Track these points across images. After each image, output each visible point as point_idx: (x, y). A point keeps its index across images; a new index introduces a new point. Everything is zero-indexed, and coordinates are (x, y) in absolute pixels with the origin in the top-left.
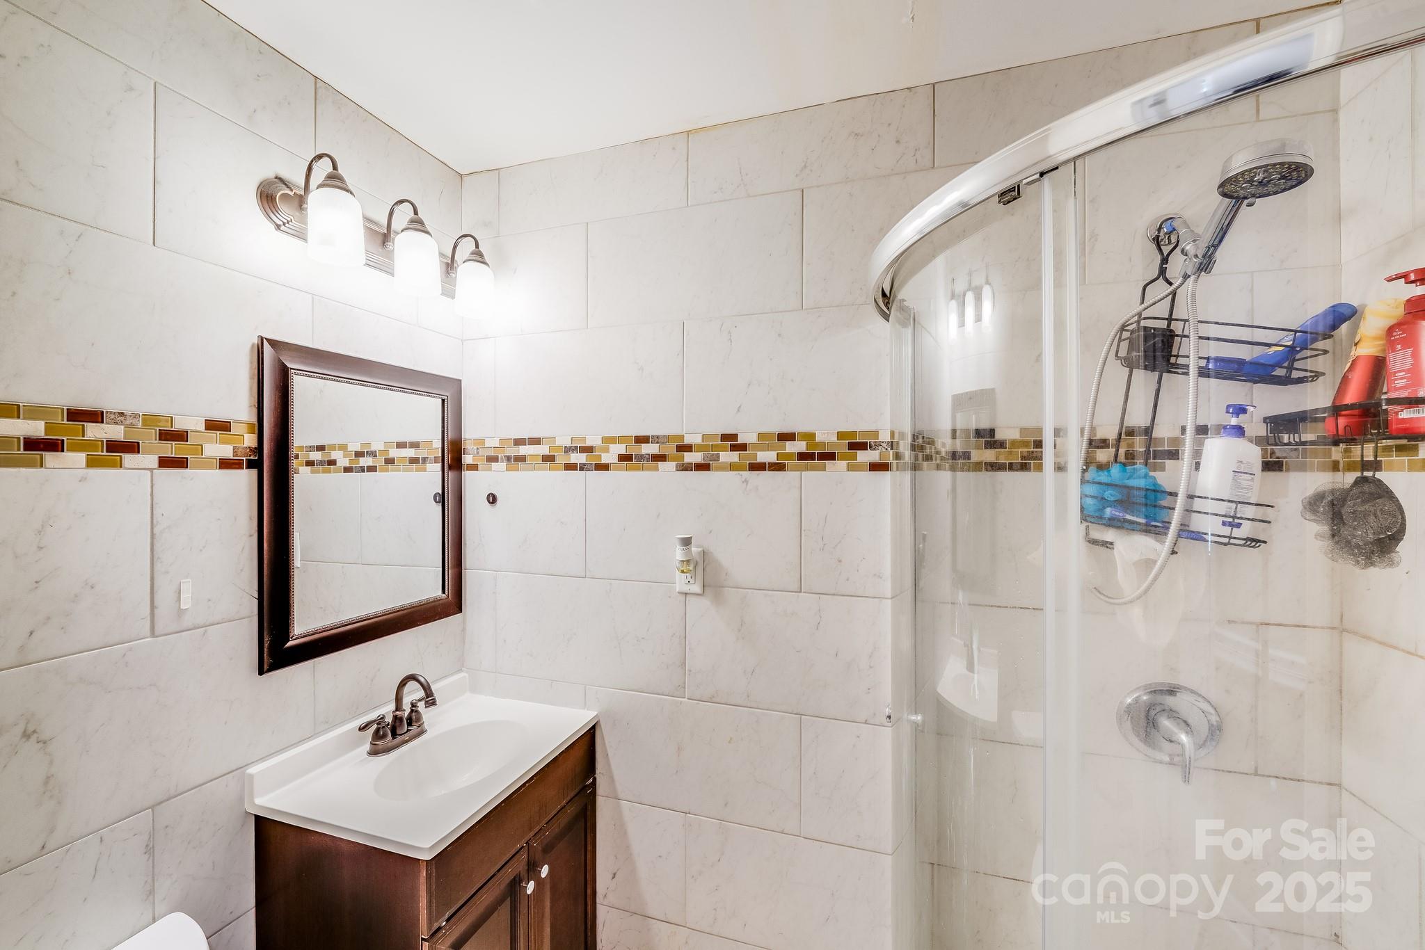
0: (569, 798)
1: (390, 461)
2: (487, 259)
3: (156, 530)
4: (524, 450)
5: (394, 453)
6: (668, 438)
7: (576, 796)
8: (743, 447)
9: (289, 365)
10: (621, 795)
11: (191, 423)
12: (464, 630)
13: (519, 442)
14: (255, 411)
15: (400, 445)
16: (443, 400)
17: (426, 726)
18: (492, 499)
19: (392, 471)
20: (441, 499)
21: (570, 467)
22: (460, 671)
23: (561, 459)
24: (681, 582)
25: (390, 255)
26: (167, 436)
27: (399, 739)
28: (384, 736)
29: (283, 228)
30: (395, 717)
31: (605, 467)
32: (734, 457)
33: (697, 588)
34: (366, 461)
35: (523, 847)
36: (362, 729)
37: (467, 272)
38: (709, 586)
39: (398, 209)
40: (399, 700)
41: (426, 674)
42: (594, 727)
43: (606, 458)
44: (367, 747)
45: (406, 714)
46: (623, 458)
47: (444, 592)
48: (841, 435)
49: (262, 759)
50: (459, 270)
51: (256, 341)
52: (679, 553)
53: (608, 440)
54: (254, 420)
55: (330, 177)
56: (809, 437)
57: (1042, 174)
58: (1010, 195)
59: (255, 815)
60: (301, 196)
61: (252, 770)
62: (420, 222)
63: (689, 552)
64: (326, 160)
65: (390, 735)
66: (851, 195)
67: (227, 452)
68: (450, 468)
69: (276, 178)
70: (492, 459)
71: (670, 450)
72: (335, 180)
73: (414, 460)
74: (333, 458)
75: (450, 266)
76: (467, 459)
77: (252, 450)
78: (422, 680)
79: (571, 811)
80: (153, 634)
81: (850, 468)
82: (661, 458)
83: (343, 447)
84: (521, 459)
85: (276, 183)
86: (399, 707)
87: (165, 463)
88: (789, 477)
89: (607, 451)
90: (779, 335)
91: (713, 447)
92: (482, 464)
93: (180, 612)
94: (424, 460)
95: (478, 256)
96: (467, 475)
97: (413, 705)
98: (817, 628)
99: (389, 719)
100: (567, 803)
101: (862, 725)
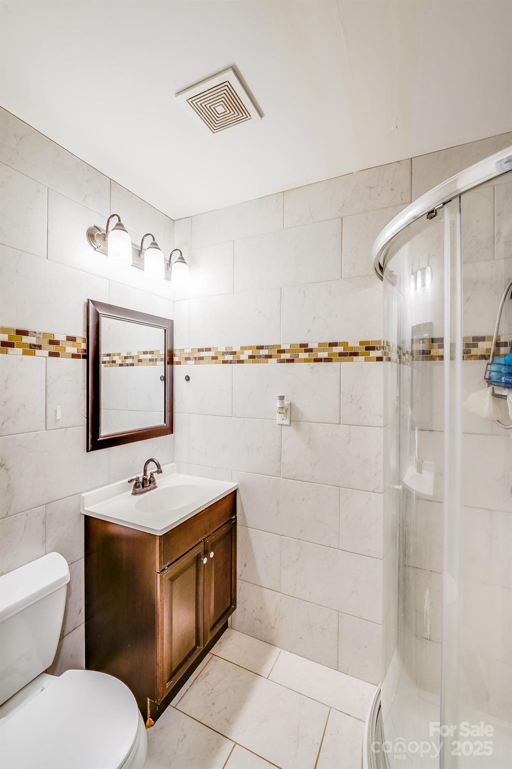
0: (224, 523)
1: (140, 361)
2: (186, 261)
3: (47, 384)
4: (202, 354)
5: (142, 357)
6: (273, 347)
7: (226, 523)
8: (311, 350)
9: (100, 312)
10: (249, 525)
11: (60, 337)
12: (174, 443)
13: (200, 350)
14: (86, 333)
15: (145, 353)
16: (165, 330)
17: (157, 484)
18: (188, 378)
19: (141, 365)
20: (164, 379)
21: (225, 362)
22: (172, 462)
23: (221, 358)
24: (279, 419)
25: (142, 261)
26: (52, 342)
27: (145, 488)
28: (139, 487)
29: (97, 249)
30: (144, 479)
31: (242, 362)
32: (305, 355)
33: (287, 422)
34: (129, 361)
35: (202, 541)
36: (130, 481)
37: (177, 267)
38: (294, 421)
39: (146, 238)
40: (145, 471)
41: (158, 459)
42: (236, 491)
43: (242, 358)
44: (131, 491)
45: (148, 478)
46: (251, 357)
47: (165, 423)
48: (361, 343)
49: (88, 491)
50: (173, 266)
51: (86, 301)
52: (278, 404)
53: (243, 348)
54: (85, 337)
55: (117, 225)
56: (345, 344)
57: (444, 204)
58: (432, 214)
59: (85, 515)
60: (105, 234)
61: (83, 495)
62: (156, 244)
63: (283, 403)
64: (116, 217)
65: (141, 486)
66: (367, 219)
67: (74, 350)
68: (168, 363)
69: (94, 226)
70: (187, 359)
71: (274, 352)
72: (119, 226)
73: (151, 360)
74: (114, 360)
75: (169, 264)
76: (176, 359)
77: (85, 350)
78: (156, 461)
79: (224, 529)
80: (46, 429)
81: (366, 360)
82: (270, 357)
83: (119, 354)
84: (201, 358)
85: (94, 229)
86: (145, 474)
87: (52, 354)
88: (334, 365)
89: (243, 353)
90: (330, 292)
91: (296, 351)
92: (183, 361)
93: (57, 420)
94: (156, 360)
95: (182, 259)
96: (176, 367)
97: (151, 474)
98: (349, 443)
99: (141, 480)
100: (223, 525)
101: (372, 493)
